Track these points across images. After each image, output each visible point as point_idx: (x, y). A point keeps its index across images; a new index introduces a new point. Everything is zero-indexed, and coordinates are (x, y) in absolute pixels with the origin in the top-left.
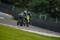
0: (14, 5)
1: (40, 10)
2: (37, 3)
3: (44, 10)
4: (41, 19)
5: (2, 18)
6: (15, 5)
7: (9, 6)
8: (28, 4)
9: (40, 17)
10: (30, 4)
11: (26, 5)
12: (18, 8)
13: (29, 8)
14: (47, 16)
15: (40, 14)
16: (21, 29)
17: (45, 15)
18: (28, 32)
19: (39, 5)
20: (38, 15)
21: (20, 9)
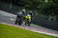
0: (24, 7)
1: (49, 12)
2: (47, 5)
3: (53, 12)
4: (50, 20)
5: (12, 19)
7: (20, 8)
8: (38, 6)
9: (50, 19)
10: (40, 6)
11: (36, 7)
13: (39, 10)
14: (56, 18)
15: (49, 16)
16: (31, 30)
17: (54, 17)
18: (38, 33)
19: (48, 7)
20: (48, 17)
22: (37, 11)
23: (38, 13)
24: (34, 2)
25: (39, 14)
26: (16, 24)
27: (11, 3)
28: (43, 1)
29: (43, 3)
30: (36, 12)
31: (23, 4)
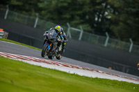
0: (7, 6)
1: (68, 16)
3: (78, 18)
9: (69, 33)
10: (45, 2)
11: (36, 5)
13: (43, 12)
16: (24, 61)
18: (40, 67)
21: (22, 15)
22: (37, 14)
25: (42, 21)
26: (43, 56)
30: (36, 16)
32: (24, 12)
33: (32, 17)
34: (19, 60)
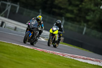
0: (63, 18)
5: (43, 39)
6: (65, 18)
8: (88, 15)
10: (92, 16)
12: (70, 24)
13: (90, 23)
21: (74, 25)
22: (85, 24)
23: (88, 27)
24: (81, 8)
25: (89, 30)
27: (40, 11)
28: (96, 8)
29: (97, 10)
30: (84, 26)
31: (61, 11)
32: (76, 23)
33: (81, 27)
34: (72, 58)
